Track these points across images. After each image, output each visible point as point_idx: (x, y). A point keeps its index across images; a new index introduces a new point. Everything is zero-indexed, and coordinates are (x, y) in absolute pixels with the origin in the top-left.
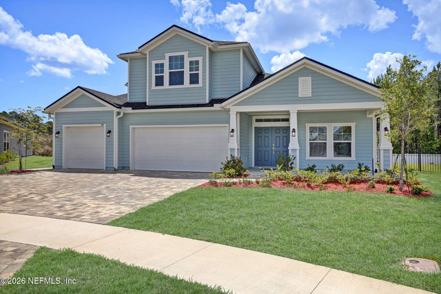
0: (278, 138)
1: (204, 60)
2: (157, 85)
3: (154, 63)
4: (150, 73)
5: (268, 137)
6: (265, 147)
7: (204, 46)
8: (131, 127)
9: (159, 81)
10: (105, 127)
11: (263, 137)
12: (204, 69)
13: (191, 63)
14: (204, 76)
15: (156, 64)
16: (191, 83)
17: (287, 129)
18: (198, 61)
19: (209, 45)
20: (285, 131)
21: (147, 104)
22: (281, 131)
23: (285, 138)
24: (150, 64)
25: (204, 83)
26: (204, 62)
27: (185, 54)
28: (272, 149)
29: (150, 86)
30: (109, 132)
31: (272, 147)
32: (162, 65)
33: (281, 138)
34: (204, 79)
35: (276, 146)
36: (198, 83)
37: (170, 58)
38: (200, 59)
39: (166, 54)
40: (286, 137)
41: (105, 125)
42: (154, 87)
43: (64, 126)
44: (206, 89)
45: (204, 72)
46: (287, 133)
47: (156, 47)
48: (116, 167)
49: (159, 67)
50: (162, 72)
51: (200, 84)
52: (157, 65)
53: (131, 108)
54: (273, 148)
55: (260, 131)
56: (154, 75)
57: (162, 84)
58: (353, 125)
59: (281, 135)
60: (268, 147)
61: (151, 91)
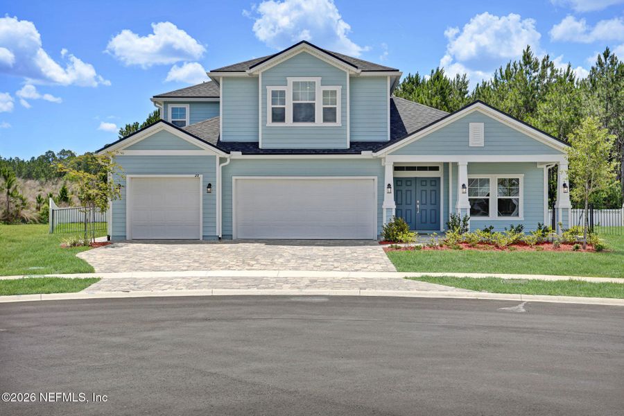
0: (424, 192)
1: (343, 90)
2: (274, 120)
3: (270, 89)
4: (265, 103)
5: (411, 191)
6: (406, 204)
7: (344, 71)
8: (234, 178)
9: (278, 116)
10: (201, 180)
11: (404, 192)
12: (343, 103)
13: (325, 93)
14: (343, 112)
15: (272, 91)
16: (325, 120)
17: (435, 181)
18: (335, 91)
19: (349, 70)
20: (433, 183)
21: (260, 147)
22: (428, 183)
23: (433, 193)
24: (265, 91)
25: (343, 121)
26: (343, 94)
27: (317, 80)
28: (416, 206)
29: (265, 121)
30: (210, 186)
31: (416, 204)
32: (283, 93)
33: (429, 192)
34: (343, 116)
35: (421, 204)
36: (335, 120)
37: (295, 84)
38: (338, 89)
39: (288, 78)
40: (435, 191)
41: (201, 176)
42: (270, 123)
43: (128, 176)
44: (346, 130)
45: (343, 108)
46: (435, 185)
47: (274, 67)
48: (220, 236)
49: (279, 96)
50: (283, 102)
51: (338, 123)
52: (274, 94)
53: (241, 153)
54: (418, 206)
55: (399, 183)
56: (270, 106)
57: (282, 119)
58: (521, 177)
59: (429, 188)
60: (410, 204)
61: (265, 128)
